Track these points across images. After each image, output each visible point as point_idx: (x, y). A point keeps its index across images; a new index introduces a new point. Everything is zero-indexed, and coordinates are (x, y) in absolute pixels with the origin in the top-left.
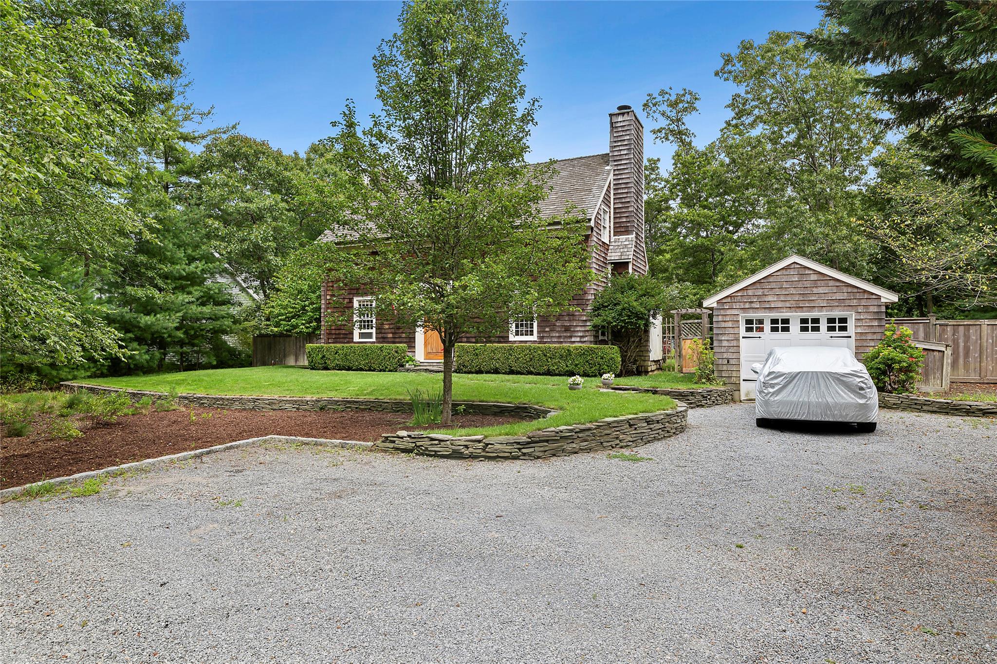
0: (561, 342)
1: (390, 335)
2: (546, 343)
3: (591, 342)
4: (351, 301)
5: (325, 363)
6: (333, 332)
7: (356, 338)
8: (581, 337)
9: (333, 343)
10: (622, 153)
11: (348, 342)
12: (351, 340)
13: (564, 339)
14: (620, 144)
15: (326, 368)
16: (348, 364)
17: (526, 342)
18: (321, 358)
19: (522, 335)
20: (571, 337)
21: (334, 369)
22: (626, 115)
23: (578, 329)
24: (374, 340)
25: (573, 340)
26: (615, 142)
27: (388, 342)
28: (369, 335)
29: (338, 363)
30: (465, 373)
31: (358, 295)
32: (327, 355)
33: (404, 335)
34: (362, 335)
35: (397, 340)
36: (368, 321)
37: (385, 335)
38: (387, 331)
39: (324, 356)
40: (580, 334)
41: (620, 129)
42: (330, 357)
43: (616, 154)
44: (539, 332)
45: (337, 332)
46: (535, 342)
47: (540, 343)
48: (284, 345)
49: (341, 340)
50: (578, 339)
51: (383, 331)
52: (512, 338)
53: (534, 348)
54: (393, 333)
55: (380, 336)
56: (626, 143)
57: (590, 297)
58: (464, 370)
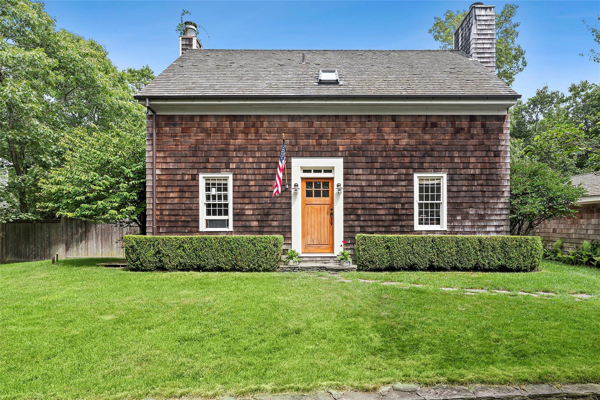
0: (475, 233)
1: (255, 224)
2: (456, 233)
3: (507, 232)
4: (195, 178)
5: (160, 261)
6: (166, 218)
7: (203, 227)
8: (496, 226)
9: (167, 233)
10: (485, 46)
11: (190, 232)
12: (195, 229)
13: (477, 228)
14: (483, 37)
15: (162, 269)
16: (197, 262)
17: (434, 232)
18: (155, 255)
19: (427, 224)
20: (485, 226)
21: (175, 269)
22: (488, 10)
23: (493, 218)
24: (231, 228)
25: (488, 229)
26: (478, 34)
27: (252, 232)
28: (225, 223)
29: (182, 261)
30: (371, 270)
31: (205, 169)
32: (164, 250)
33: (275, 223)
34: (209, 223)
35: (266, 229)
36: (220, 205)
37: (248, 224)
38: (250, 218)
39: (159, 252)
40: (495, 223)
41: (483, 23)
42: (169, 252)
43: (479, 46)
44: (449, 221)
45: (173, 218)
46: (445, 232)
47: (451, 233)
48: (49, 232)
49: (179, 229)
50: (493, 229)
51: (244, 218)
52: (417, 227)
53: (462, 240)
54: (258, 221)
55: (240, 224)
56: (489, 37)
57: (506, 184)
58: (371, 266)
